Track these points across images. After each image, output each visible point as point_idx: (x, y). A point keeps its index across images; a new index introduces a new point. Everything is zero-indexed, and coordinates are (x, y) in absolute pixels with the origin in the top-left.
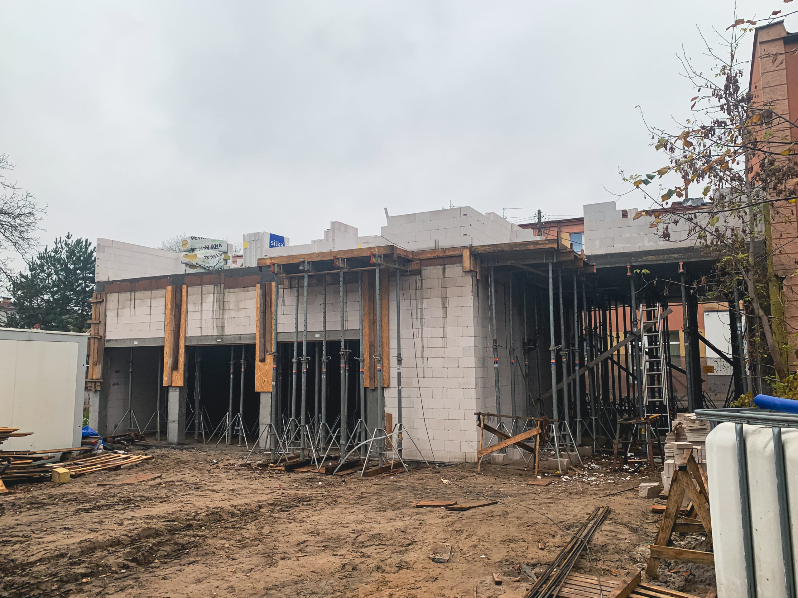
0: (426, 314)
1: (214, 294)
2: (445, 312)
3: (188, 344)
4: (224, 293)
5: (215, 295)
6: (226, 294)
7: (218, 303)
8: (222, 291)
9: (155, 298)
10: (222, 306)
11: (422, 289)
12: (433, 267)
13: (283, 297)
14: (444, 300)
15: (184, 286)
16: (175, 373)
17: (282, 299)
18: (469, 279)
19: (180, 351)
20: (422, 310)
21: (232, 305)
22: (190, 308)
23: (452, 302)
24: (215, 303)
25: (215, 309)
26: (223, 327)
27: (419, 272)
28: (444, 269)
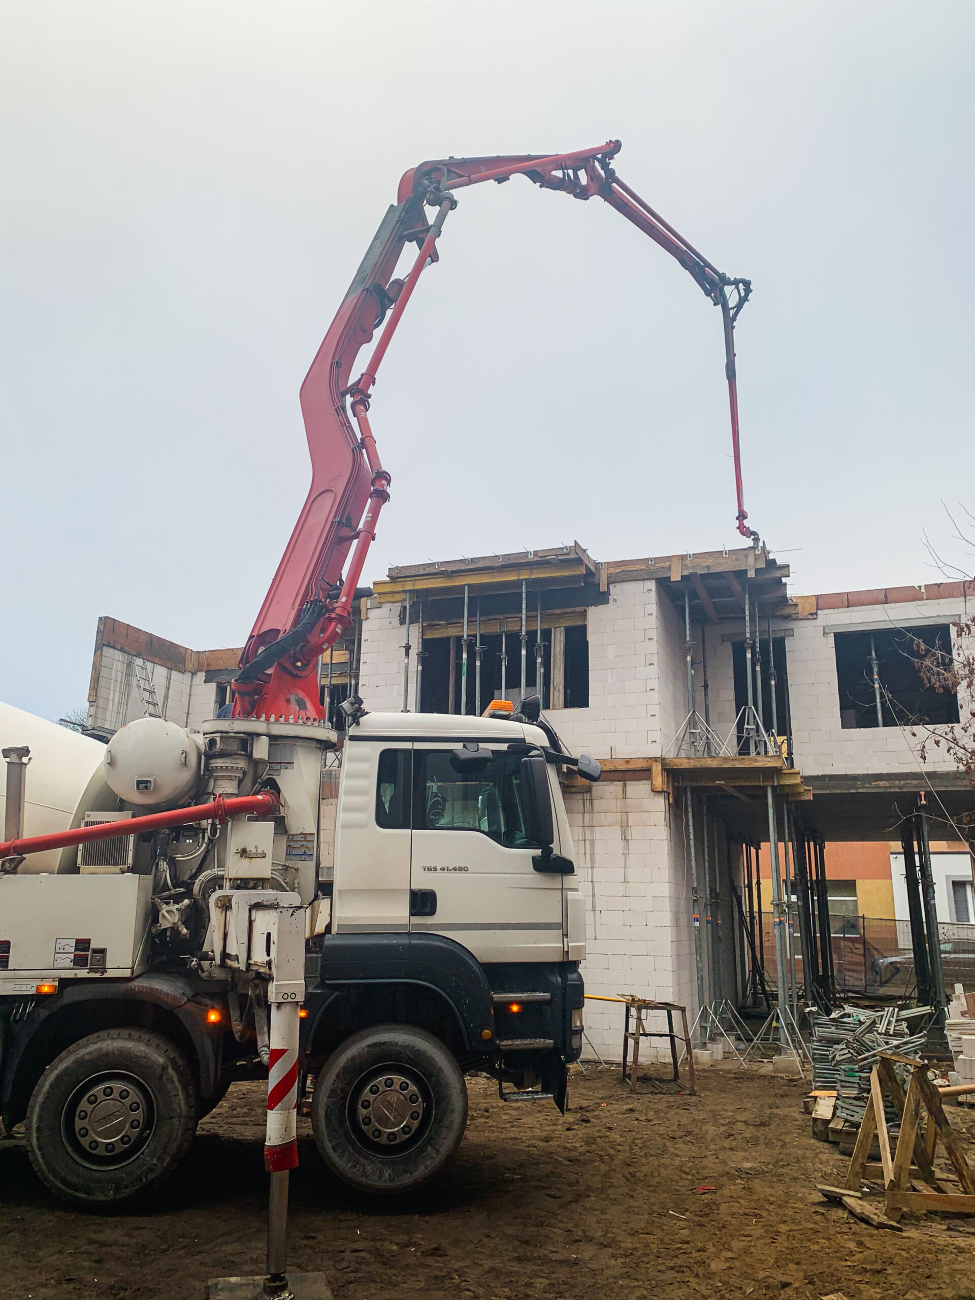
0: (599, 847)
2: (627, 847)
11: (592, 812)
12: (609, 783)
14: (625, 826)
18: (660, 803)
20: (592, 841)
23: (635, 833)
27: (589, 790)
28: (625, 786)
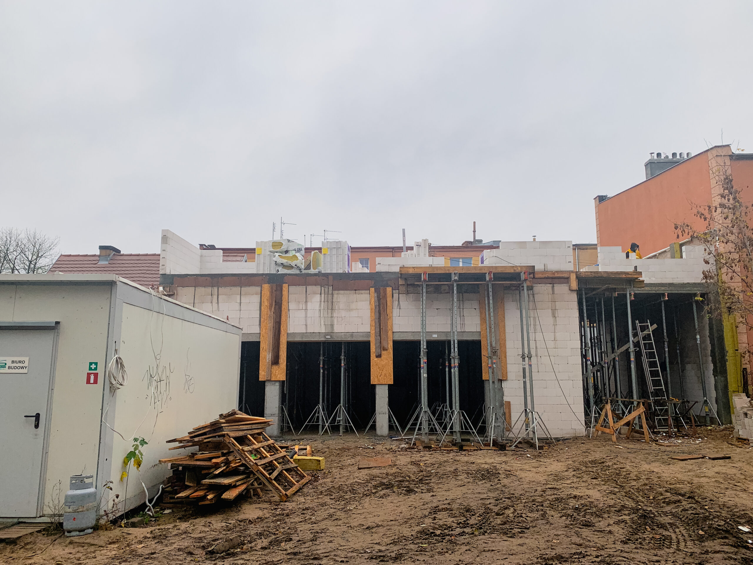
0: (538, 321)
1: (321, 294)
2: (555, 321)
3: (291, 339)
4: (332, 294)
5: (323, 295)
6: (335, 296)
7: (326, 303)
8: (330, 292)
9: (245, 295)
10: (331, 306)
11: (534, 301)
12: (544, 285)
13: (399, 301)
14: (554, 311)
15: (284, 285)
16: (275, 367)
17: (397, 302)
18: (574, 297)
19: (281, 346)
20: (534, 318)
21: (342, 306)
22: (292, 306)
23: (560, 313)
24: (323, 303)
25: (322, 308)
26: (332, 325)
27: (532, 288)
28: (553, 287)
